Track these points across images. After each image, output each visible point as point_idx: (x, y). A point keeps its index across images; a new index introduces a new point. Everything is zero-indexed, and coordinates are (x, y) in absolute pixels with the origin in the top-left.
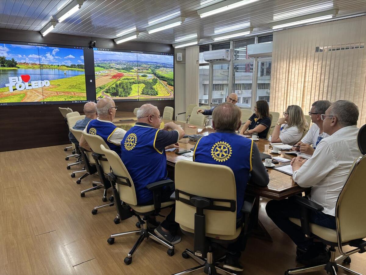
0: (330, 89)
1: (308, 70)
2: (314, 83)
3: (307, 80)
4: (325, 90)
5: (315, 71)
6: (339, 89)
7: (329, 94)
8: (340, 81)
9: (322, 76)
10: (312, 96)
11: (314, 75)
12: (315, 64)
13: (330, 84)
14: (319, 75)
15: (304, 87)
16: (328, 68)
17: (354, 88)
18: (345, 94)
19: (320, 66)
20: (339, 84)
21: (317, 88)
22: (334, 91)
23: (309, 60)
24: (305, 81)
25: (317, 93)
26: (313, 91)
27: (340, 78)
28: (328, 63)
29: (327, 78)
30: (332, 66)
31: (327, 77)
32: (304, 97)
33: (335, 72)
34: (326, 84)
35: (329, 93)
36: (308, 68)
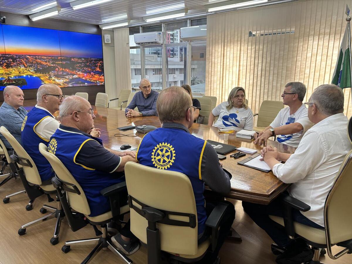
0: (263, 72)
1: (242, 54)
2: (248, 67)
3: (241, 64)
4: (259, 73)
5: (249, 55)
6: (272, 72)
7: (263, 78)
8: (272, 65)
9: (256, 60)
10: (247, 80)
11: (248, 59)
12: (249, 48)
13: (264, 68)
14: (253, 59)
15: (239, 70)
16: (261, 52)
17: (286, 71)
18: (277, 78)
19: (253, 50)
20: (272, 68)
21: (252, 71)
22: (267, 75)
23: (243, 44)
24: (239, 65)
25: (252, 77)
26: (248, 75)
27: (272, 62)
28: (261, 47)
29: (260, 63)
30: (265, 50)
31: (260, 61)
32: (240, 81)
33: (267, 56)
34: (260, 68)
35: (262, 77)
36: (242, 52)
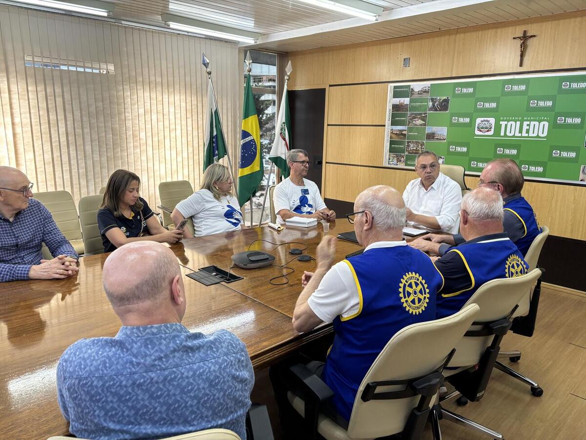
0: (71, 138)
1: (15, 101)
2: (36, 128)
3: (17, 120)
4: (63, 139)
5: (33, 103)
6: (88, 138)
7: (72, 148)
8: (86, 125)
9: (50, 114)
10: (36, 154)
11: (32, 111)
12: (30, 88)
13: (70, 130)
14: (43, 113)
15: (14, 135)
16: (59, 100)
17: (111, 136)
18: (99, 147)
19: (42, 95)
20: (87, 130)
21: (46, 137)
22: (80, 141)
23: (13, 80)
24: (13, 124)
25: (47, 147)
26: (38, 143)
27: (85, 119)
28: (58, 90)
29: (62, 120)
30: (67, 96)
31: (61, 117)
32: (19, 156)
33: (74, 108)
34: (62, 130)
35: (70, 147)
36: (15, 97)
